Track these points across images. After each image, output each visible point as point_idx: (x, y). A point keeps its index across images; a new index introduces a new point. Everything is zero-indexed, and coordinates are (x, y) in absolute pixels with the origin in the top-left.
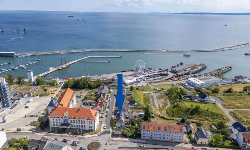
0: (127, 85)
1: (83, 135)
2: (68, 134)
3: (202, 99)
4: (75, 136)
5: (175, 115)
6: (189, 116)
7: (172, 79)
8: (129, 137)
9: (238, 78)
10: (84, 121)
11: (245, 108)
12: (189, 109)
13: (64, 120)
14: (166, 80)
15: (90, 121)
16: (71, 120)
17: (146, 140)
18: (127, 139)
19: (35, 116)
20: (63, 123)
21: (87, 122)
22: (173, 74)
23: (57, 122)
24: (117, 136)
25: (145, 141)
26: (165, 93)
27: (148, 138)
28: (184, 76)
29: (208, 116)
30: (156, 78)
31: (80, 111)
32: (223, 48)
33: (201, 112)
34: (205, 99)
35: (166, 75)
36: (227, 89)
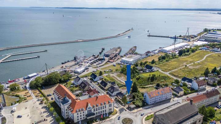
0: (81, 73)
1: (109, 118)
2: (96, 122)
3: (149, 70)
4: (103, 121)
5: (142, 85)
6: (151, 82)
7: (109, 62)
8: (142, 107)
9: (148, 53)
10: (105, 106)
11: (173, 69)
12: (149, 78)
13: (88, 111)
14: (106, 63)
15: (110, 105)
16: (94, 109)
17: (153, 104)
18: (141, 109)
19: (43, 120)
20: (87, 114)
21: (107, 105)
22: (108, 58)
23: (81, 116)
24: (133, 109)
25: (152, 106)
26: (119, 72)
27: (153, 103)
28: (115, 58)
29: (162, 79)
30: (97, 63)
31: (98, 98)
32: (119, 34)
33: (157, 78)
34: (152, 69)
35: (103, 59)
36: (151, 60)
